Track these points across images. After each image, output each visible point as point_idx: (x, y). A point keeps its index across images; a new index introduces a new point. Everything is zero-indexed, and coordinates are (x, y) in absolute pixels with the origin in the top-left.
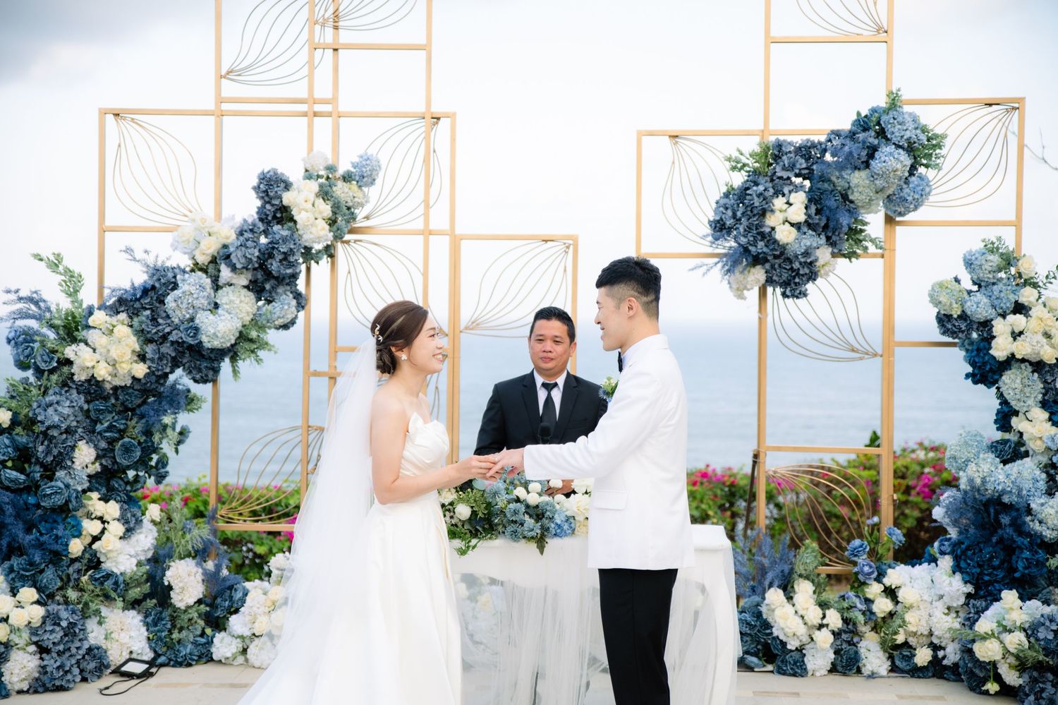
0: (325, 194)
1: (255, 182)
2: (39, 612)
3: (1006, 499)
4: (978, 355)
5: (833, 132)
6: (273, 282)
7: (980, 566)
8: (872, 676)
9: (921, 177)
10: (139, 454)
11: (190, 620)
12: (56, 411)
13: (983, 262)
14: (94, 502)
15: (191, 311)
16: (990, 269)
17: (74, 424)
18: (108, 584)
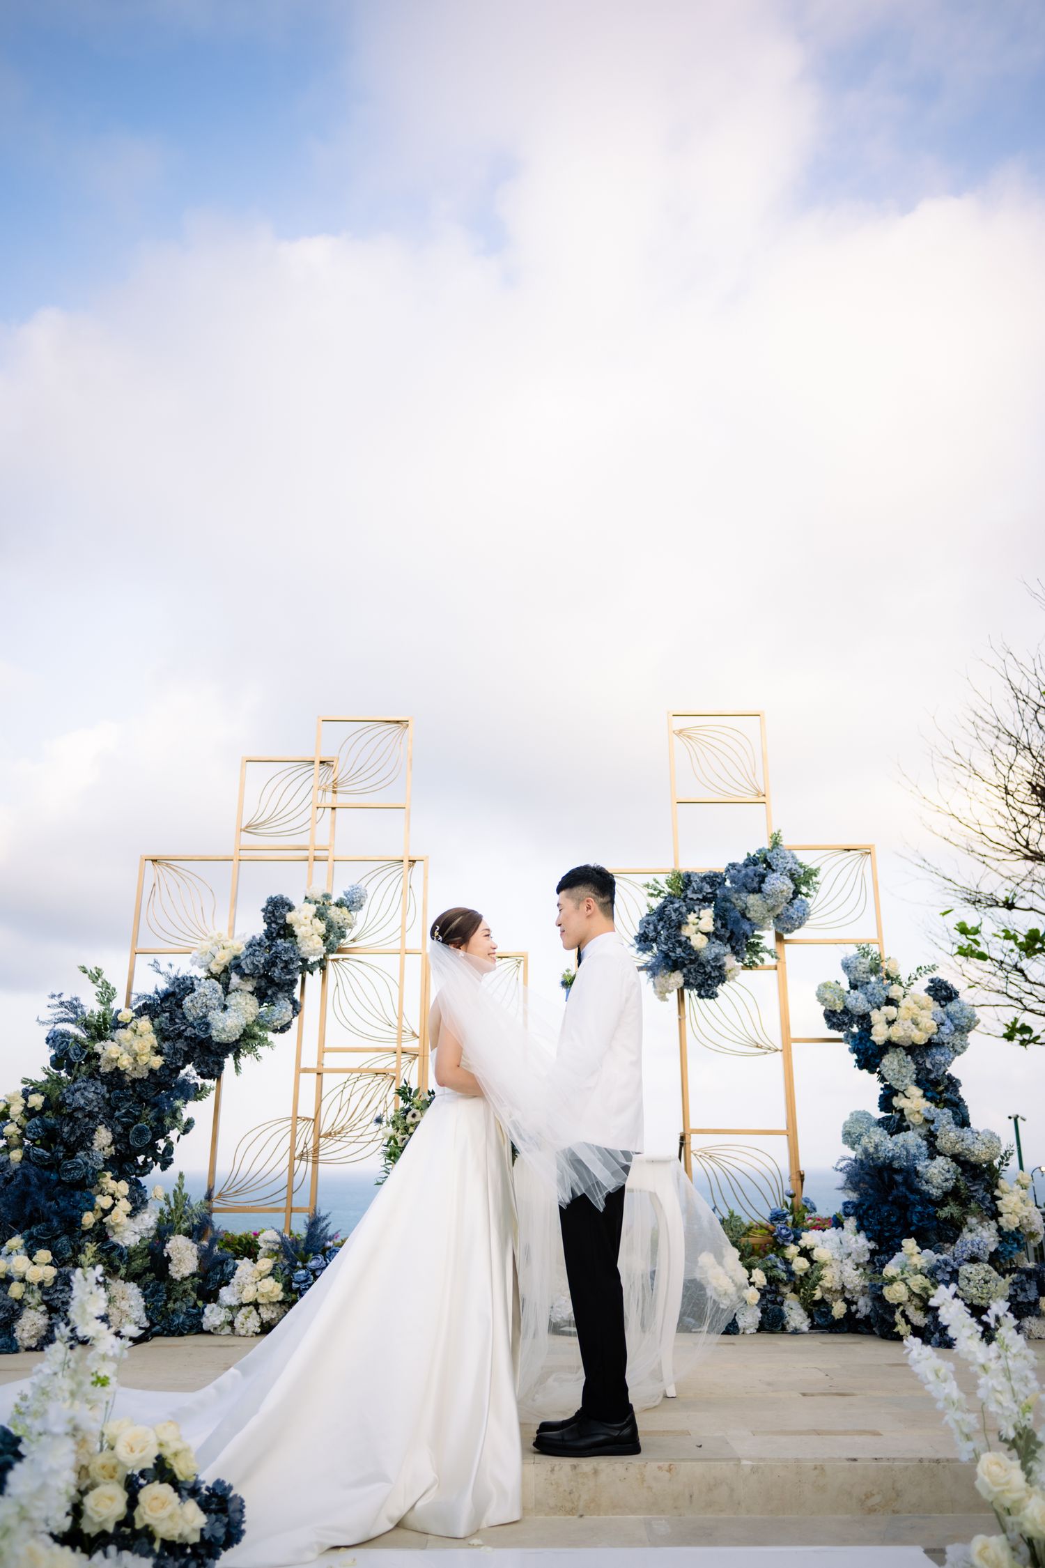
0: (320, 915)
1: (264, 905)
2: (52, 1272)
3: (896, 1165)
4: (860, 1043)
5: (730, 865)
6: (274, 989)
7: (880, 1223)
8: (796, 1332)
9: (802, 901)
10: (150, 1137)
11: (185, 1291)
12: (82, 1094)
13: (858, 964)
14: (108, 1182)
15: (204, 1010)
16: (863, 970)
17: (96, 1109)
18: (114, 1254)
